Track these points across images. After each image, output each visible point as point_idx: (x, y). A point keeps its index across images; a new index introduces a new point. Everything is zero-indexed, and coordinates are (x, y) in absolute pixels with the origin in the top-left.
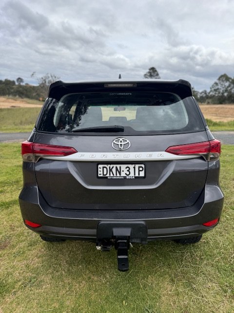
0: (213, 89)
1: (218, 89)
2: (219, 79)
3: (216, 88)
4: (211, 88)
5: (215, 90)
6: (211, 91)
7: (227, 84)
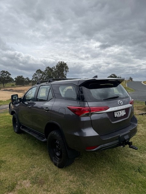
0: (34, 77)
1: (37, 77)
2: (37, 72)
3: (36, 76)
4: (33, 77)
5: (36, 78)
6: (33, 78)
7: (41, 74)
